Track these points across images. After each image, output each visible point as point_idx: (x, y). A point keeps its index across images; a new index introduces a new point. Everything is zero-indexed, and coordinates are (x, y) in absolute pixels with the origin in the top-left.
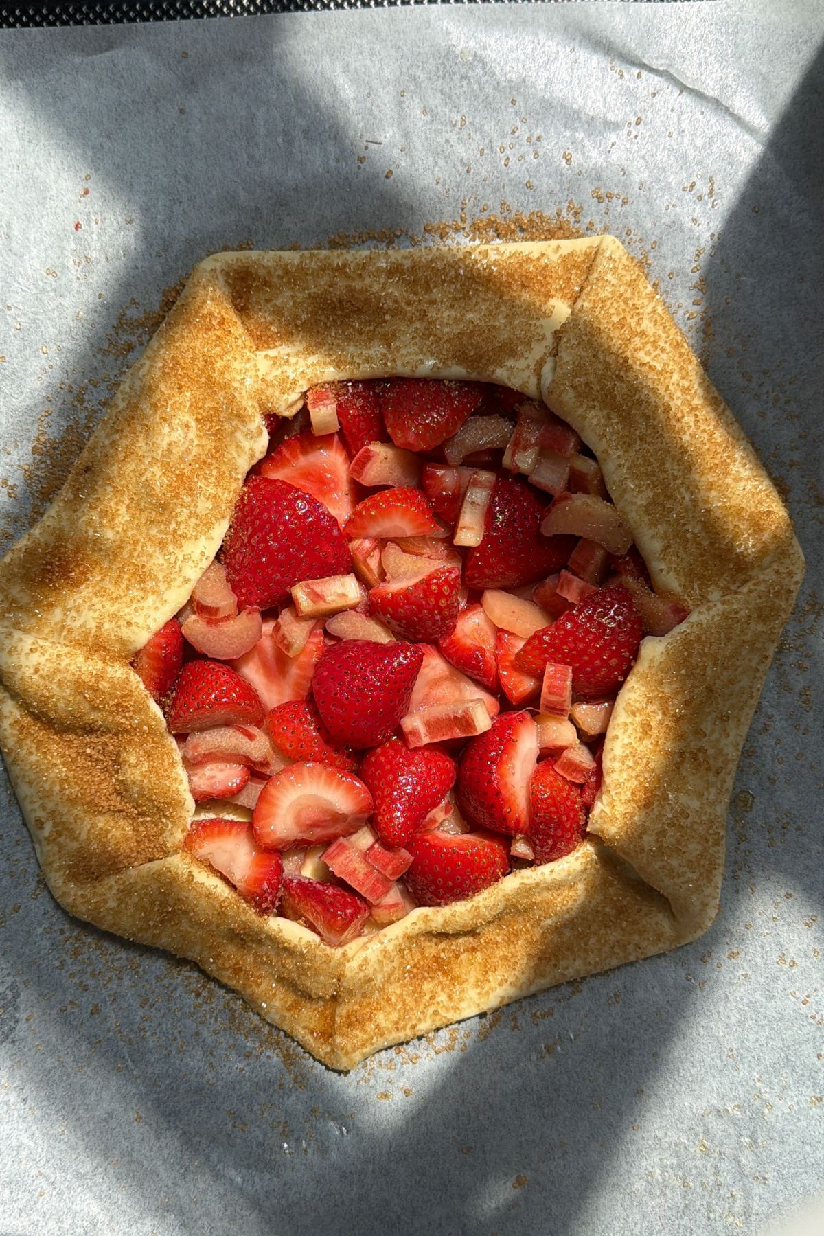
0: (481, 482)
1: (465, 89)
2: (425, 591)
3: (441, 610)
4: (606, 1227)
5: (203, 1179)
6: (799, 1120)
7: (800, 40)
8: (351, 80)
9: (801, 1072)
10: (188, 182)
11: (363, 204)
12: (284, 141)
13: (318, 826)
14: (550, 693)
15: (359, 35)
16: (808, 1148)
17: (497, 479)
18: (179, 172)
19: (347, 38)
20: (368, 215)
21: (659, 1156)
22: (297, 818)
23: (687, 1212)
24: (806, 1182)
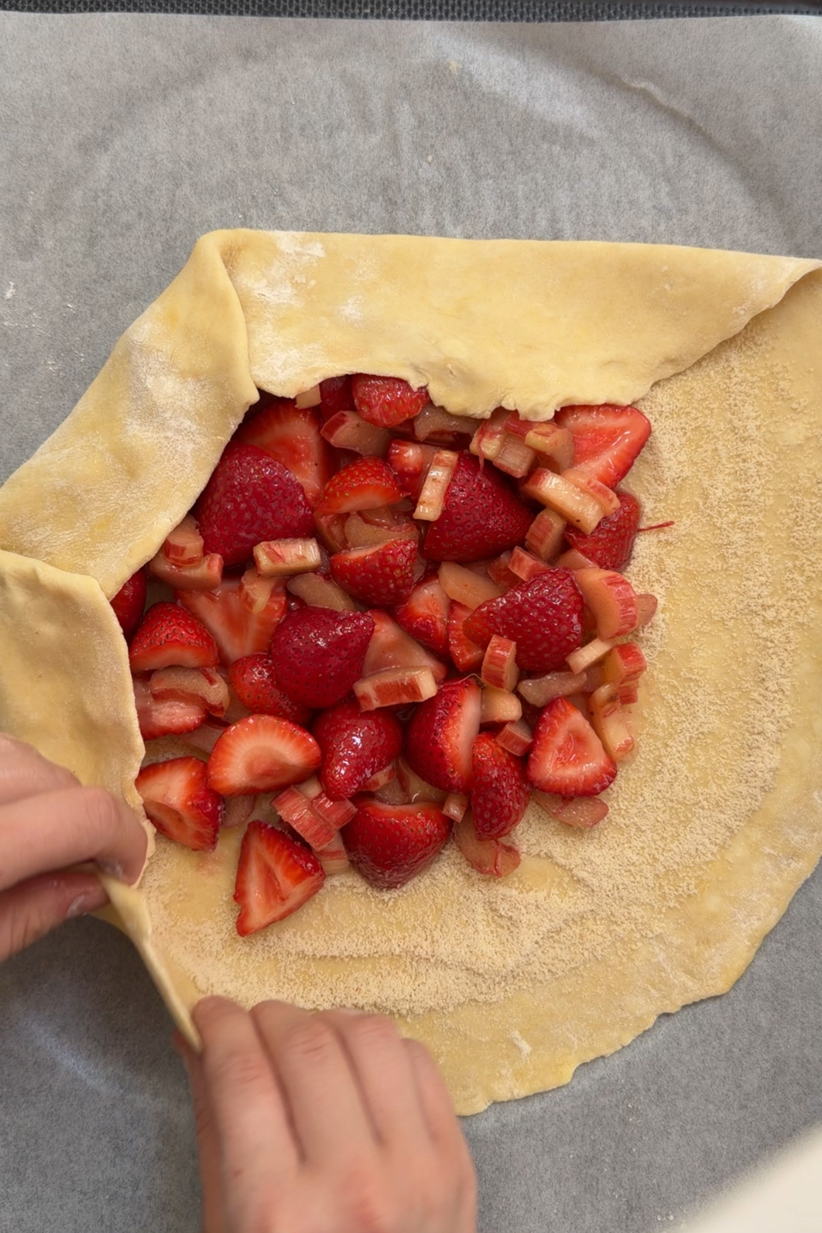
0: (443, 461)
1: (452, 98)
2: (381, 561)
3: (395, 580)
4: (519, 1173)
5: (142, 1098)
6: (704, 1078)
7: (775, 66)
8: (347, 85)
9: (707, 1032)
10: (191, 169)
11: (351, 198)
12: (281, 136)
13: (268, 775)
14: (491, 663)
15: (357, 43)
16: (711, 1106)
17: (459, 459)
18: (183, 159)
19: (345, 46)
20: (356, 208)
21: (571, 1104)
22: (250, 767)
23: (594, 1161)
24: (708, 1139)
